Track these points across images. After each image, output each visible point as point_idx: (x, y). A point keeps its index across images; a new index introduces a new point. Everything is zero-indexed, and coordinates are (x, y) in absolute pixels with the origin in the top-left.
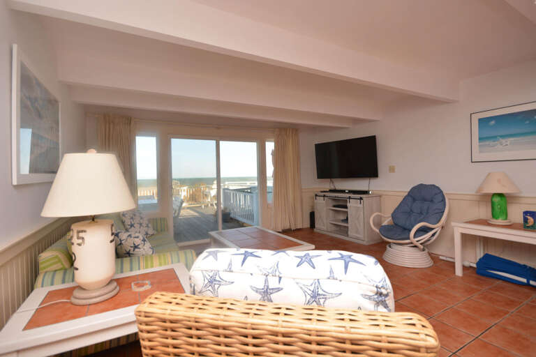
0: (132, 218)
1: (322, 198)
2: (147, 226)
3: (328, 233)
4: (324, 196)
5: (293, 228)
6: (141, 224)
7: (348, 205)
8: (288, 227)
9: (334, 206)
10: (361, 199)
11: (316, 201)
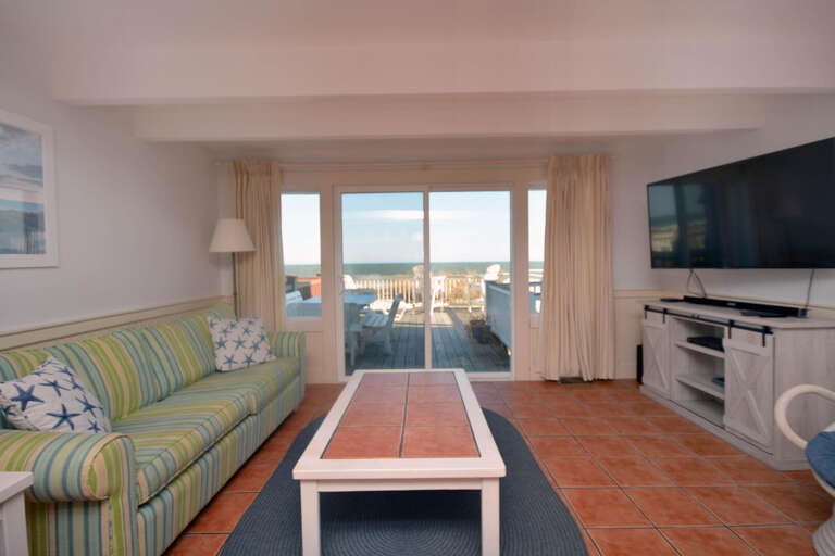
0: (225, 331)
1: (660, 316)
2: (256, 347)
3: (672, 407)
4: (665, 312)
5: (587, 376)
6: (240, 343)
7: (726, 342)
8: (575, 374)
9: (691, 340)
10: (767, 330)
11: (644, 322)
